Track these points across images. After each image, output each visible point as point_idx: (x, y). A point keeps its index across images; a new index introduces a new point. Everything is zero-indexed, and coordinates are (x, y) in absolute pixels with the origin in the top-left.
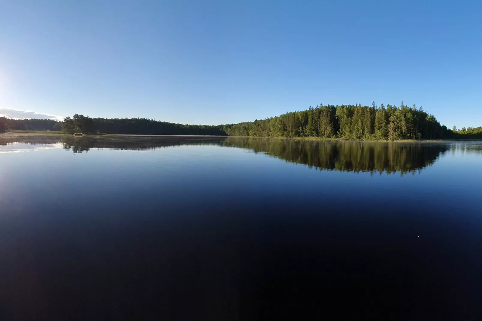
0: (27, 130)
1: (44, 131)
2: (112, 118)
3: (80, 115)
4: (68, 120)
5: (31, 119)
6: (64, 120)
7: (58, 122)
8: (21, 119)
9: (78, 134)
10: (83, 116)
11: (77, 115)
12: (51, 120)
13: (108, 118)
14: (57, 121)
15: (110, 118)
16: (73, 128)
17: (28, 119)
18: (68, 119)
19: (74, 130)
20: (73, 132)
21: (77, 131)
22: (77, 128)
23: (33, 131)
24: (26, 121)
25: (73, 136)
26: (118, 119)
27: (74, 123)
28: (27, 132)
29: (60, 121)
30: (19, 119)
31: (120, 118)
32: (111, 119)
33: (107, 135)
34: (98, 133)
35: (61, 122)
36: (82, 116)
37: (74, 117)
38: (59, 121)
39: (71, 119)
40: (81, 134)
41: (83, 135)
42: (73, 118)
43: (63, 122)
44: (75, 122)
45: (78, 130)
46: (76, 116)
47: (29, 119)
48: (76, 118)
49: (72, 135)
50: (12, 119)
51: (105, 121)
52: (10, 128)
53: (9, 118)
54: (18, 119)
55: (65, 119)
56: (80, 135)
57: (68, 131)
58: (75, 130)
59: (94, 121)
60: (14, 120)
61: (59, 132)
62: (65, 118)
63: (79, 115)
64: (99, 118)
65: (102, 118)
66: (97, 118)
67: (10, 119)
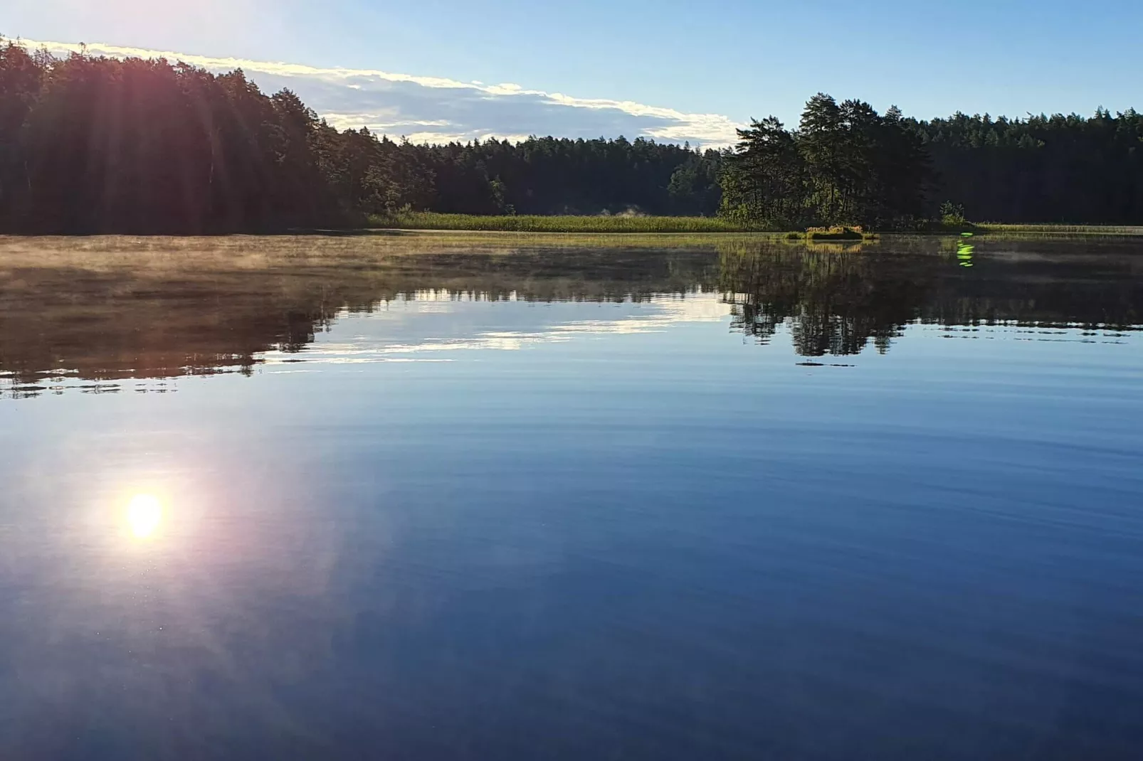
0: (505, 214)
1: (605, 218)
2: (1037, 114)
3: (849, 103)
4: (766, 138)
5: (523, 139)
6: (739, 140)
7: (696, 156)
8: (464, 144)
9: (833, 230)
10: (866, 107)
11: (828, 103)
12: (652, 145)
13: (1011, 117)
14: (693, 148)
15: (1024, 118)
16: (803, 192)
17: (505, 142)
18: (765, 132)
19: (807, 203)
20: (796, 221)
21: (824, 211)
22: (825, 193)
23: (541, 220)
24: (497, 151)
25: (800, 242)
26: (1074, 122)
27: (809, 156)
28: (502, 227)
29: (715, 147)
30: (455, 141)
31: (1087, 114)
32: (1033, 122)
33: (1000, 230)
34: (948, 219)
35: (717, 153)
36: (862, 110)
37: (805, 116)
38: (703, 152)
39: (786, 134)
40: (857, 229)
41: (870, 240)
42: (797, 129)
43: (735, 151)
44: (814, 149)
45: (834, 206)
46: (823, 110)
47: (513, 143)
48: (820, 121)
49: (795, 237)
50: (407, 146)
51: (993, 137)
52: (399, 204)
53: (390, 138)
54: (444, 141)
55: (745, 134)
56: (849, 237)
57: (764, 214)
58: (814, 206)
59: (925, 137)
60: (422, 150)
61: (702, 220)
62: (743, 128)
63: (838, 103)
64: (961, 118)
65: (977, 117)
66: (946, 119)
67: (398, 142)
